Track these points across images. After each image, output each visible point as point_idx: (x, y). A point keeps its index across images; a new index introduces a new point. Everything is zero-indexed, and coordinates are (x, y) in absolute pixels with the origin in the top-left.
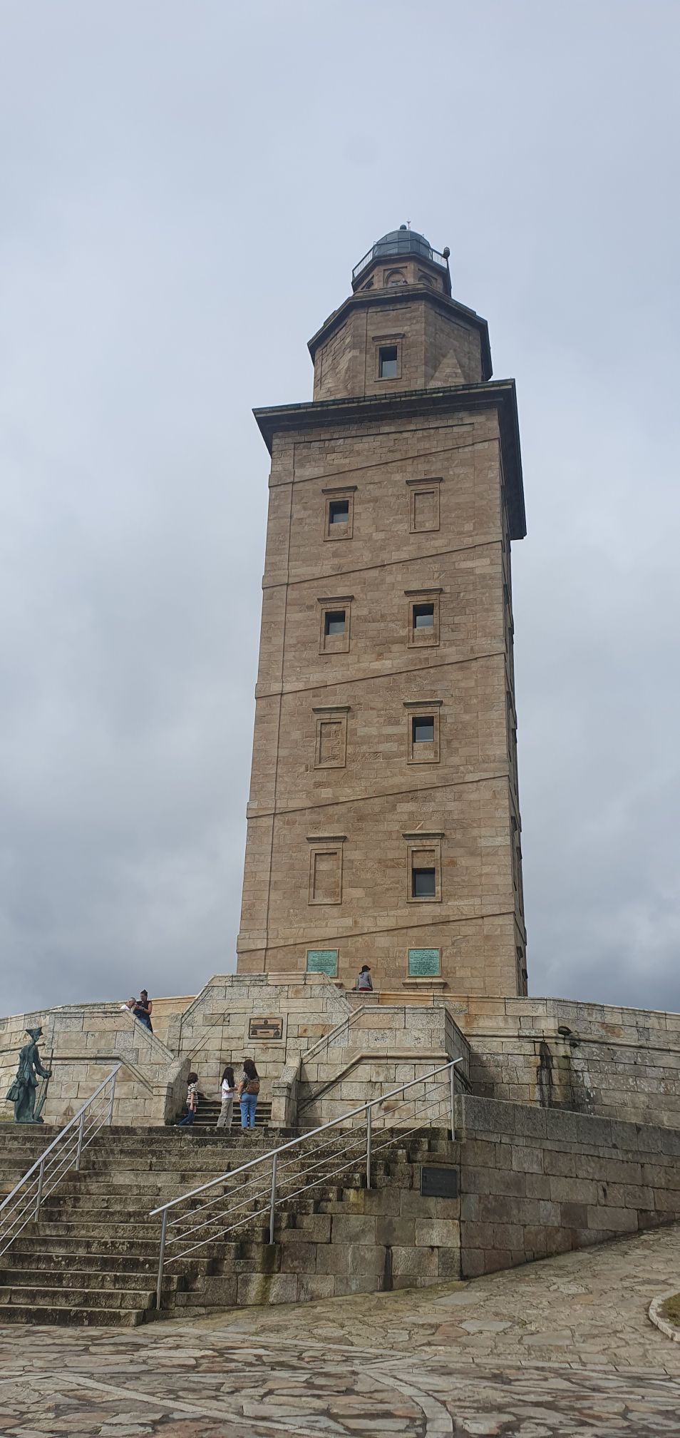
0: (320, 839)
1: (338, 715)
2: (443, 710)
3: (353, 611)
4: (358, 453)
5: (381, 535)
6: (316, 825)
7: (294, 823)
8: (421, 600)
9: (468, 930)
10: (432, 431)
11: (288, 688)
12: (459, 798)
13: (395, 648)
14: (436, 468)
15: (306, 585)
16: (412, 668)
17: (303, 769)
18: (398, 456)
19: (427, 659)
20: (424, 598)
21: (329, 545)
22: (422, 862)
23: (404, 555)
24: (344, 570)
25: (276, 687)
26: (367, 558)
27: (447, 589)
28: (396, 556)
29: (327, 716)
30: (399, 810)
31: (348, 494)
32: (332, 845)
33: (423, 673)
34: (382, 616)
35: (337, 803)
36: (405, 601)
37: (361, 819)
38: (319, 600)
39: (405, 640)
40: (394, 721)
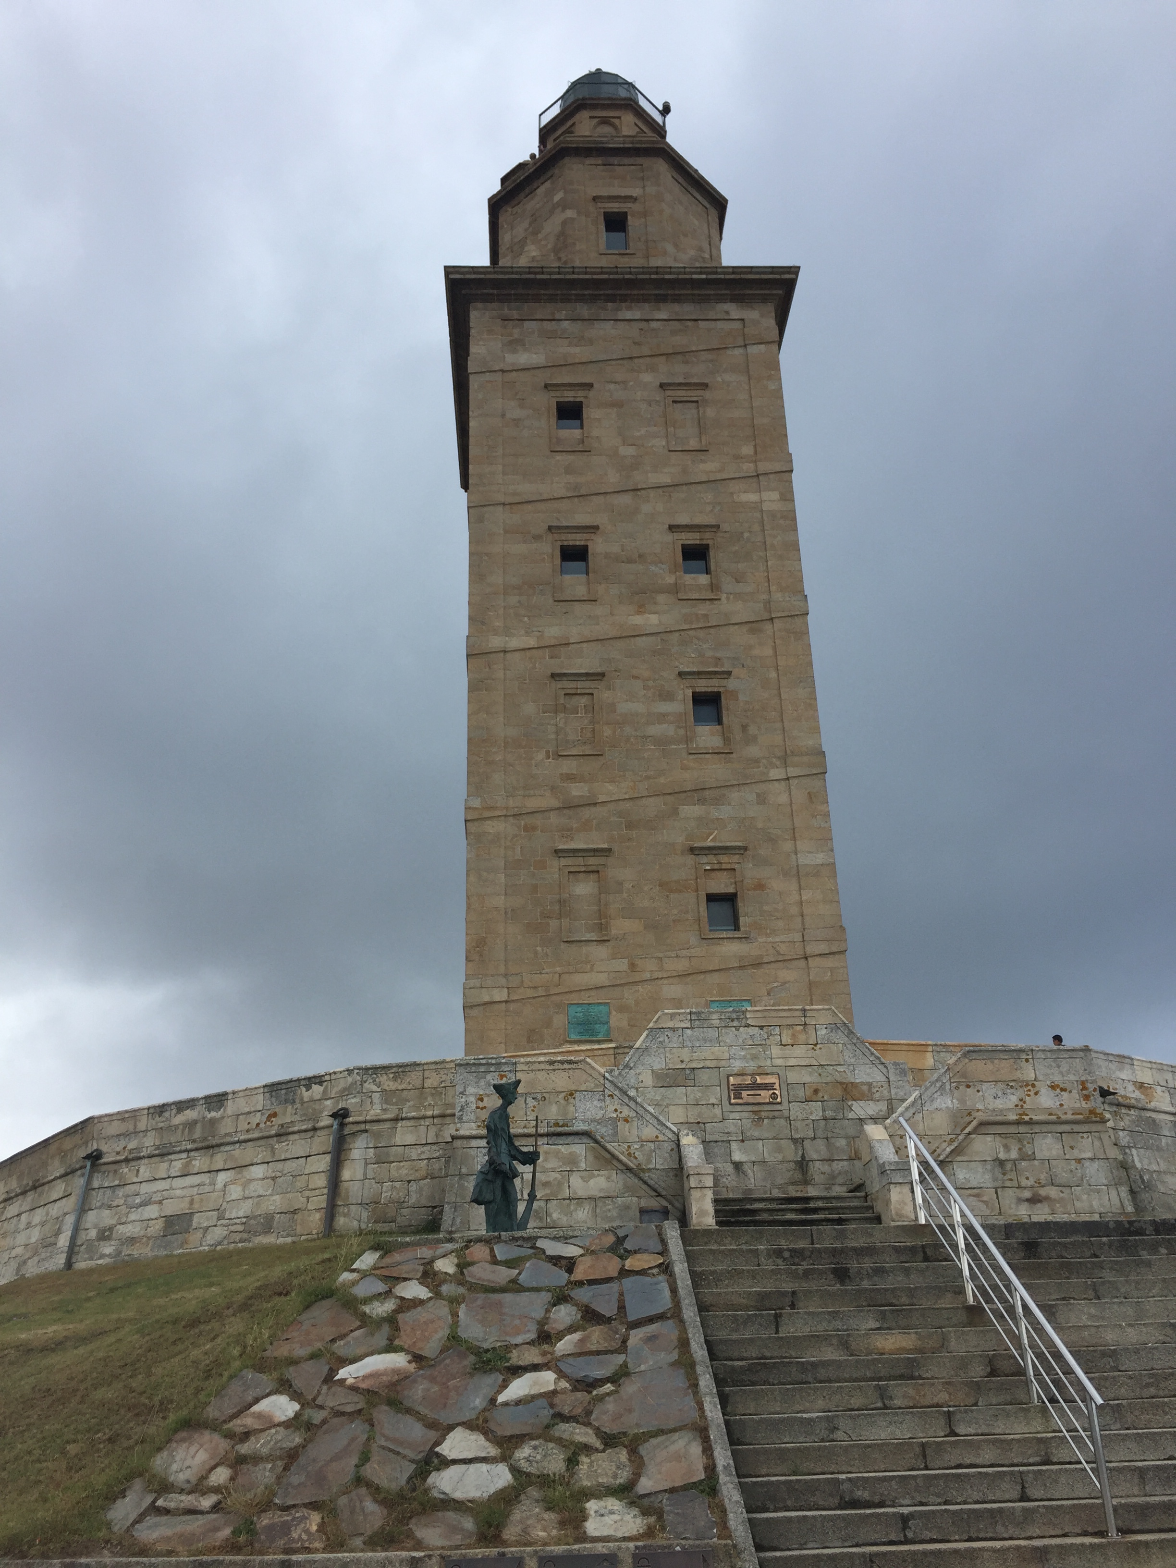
0: (574, 852)
1: (588, 684)
2: (732, 684)
3: (598, 547)
4: (591, 342)
5: (630, 451)
6: (567, 832)
7: (534, 828)
8: (692, 538)
9: (787, 974)
10: (689, 323)
11: (514, 643)
12: (761, 799)
13: (661, 598)
14: (697, 371)
15: (530, 507)
16: (686, 627)
17: (541, 756)
18: (646, 351)
19: (706, 616)
20: (697, 536)
21: (558, 457)
22: (721, 885)
23: (666, 479)
24: (583, 492)
25: (496, 642)
26: (613, 478)
27: (725, 527)
28: (656, 478)
29: (572, 685)
30: (682, 815)
31: (581, 393)
32: (592, 861)
33: (701, 634)
34: (640, 556)
35: (595, 804)
36: (669, 537)
37: (630, 826)
38: (550, 528)
39: (675, 590)
40: (667, 696)
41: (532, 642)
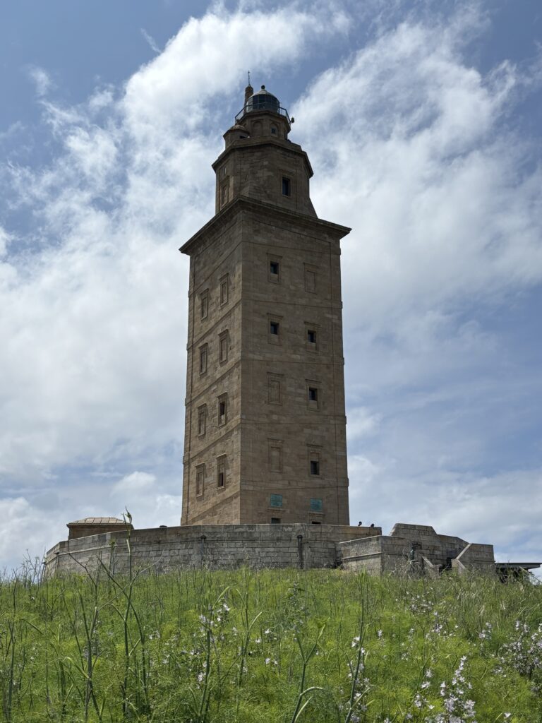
0: (271, 440)
1: (278, 378)
2: (320, 386)
4: (282, 238)
5: (292, 288)
6: (270, 432)
7: (261, 429)
8: (311, 328)
9: (332, 492)
10: (313, 239)
11: (256, 357)
12: (328, 430)
13: (301, 349)
14: (315, 260)
15: (261, 303)
16: (308, 362)
17: (263, 402)
18: (300, 247)
19: (314, 359)
20: (313, 327)
21: (270, 285)
22: (315, 459)
23: (304, 303)
24: (278, 301)
25: (250, 356)
26: (288, 298)
27: (321, 326)
28: (301, 301)
29: (274, 377)
30: (305, 432)
31: (278, 260)
32: (278, 444)
33: (313, 366)
34: (295, 331)
35: (279, 423)
36: (304, 326)
37: (289, 433)
38: (268, 314)
39: (305, 347)
40: (301, 387)
41: (261, 358)
